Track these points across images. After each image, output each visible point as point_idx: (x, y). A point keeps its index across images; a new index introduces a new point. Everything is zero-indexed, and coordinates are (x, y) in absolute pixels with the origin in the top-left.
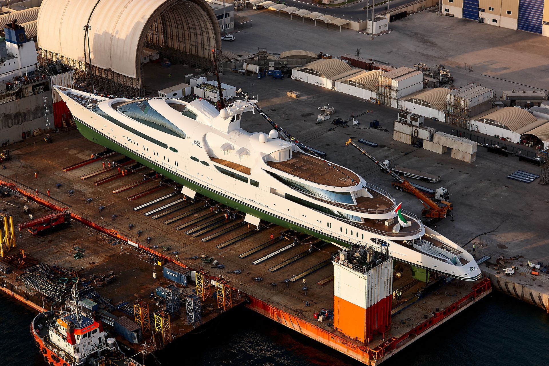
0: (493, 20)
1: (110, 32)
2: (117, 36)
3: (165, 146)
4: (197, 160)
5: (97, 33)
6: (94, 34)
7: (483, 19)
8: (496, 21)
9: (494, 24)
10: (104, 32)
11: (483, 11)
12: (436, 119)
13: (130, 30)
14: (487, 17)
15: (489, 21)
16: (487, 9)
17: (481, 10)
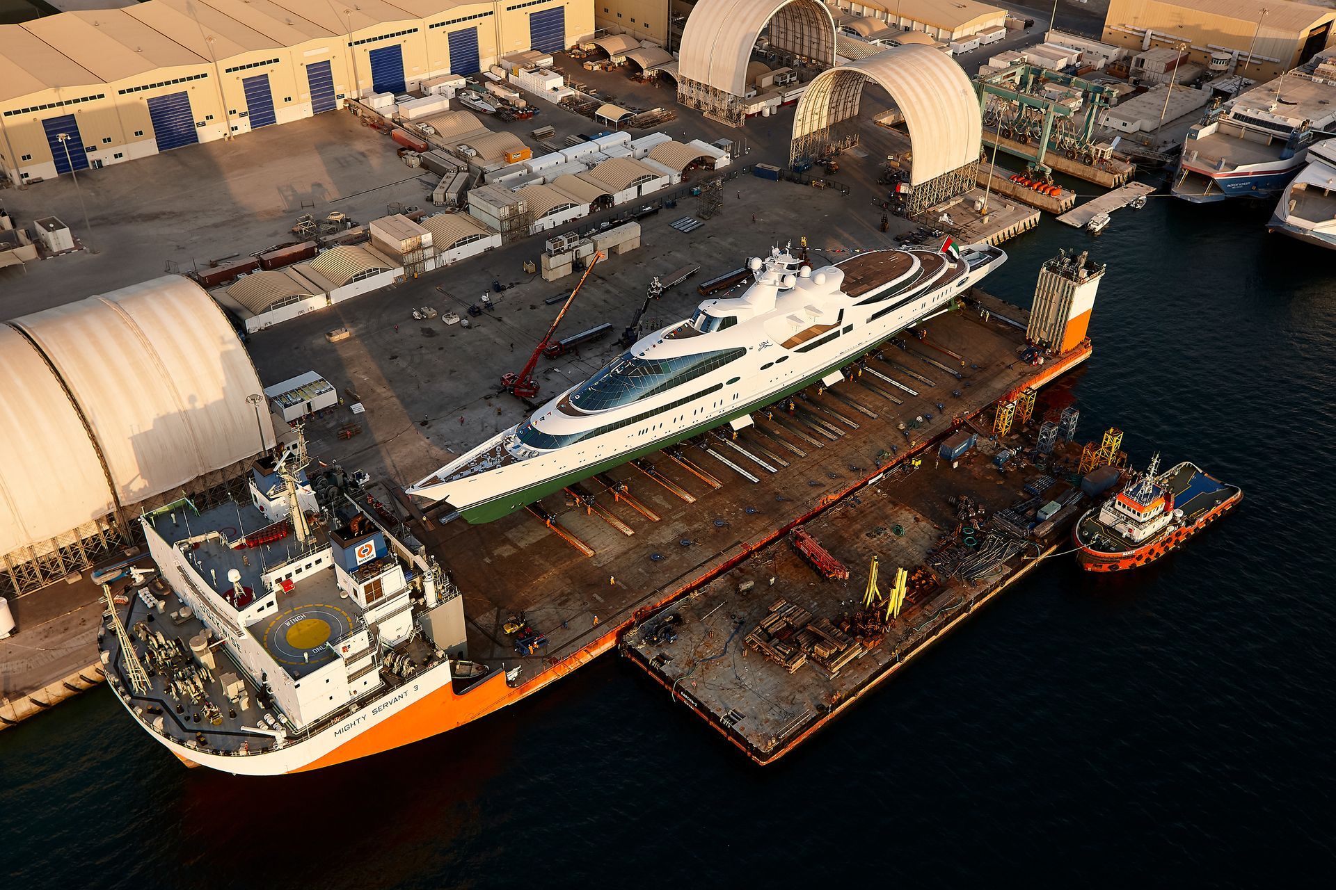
0: (116, 156)
1: (173, 409)
2: (199, 405)
3: (719, 386)
4: (770, 365)
5: (136, 432)
6: (130, 441)
7: (99, 162)
8: (121, 155)
9: (119, 160)
10: (155, 420)
11: (94, 148)
12: (491, 249)
13: (222, 376)
14: (105, 155)
15: (108, 160)
16: (99, 143)
17: (89, 150)
